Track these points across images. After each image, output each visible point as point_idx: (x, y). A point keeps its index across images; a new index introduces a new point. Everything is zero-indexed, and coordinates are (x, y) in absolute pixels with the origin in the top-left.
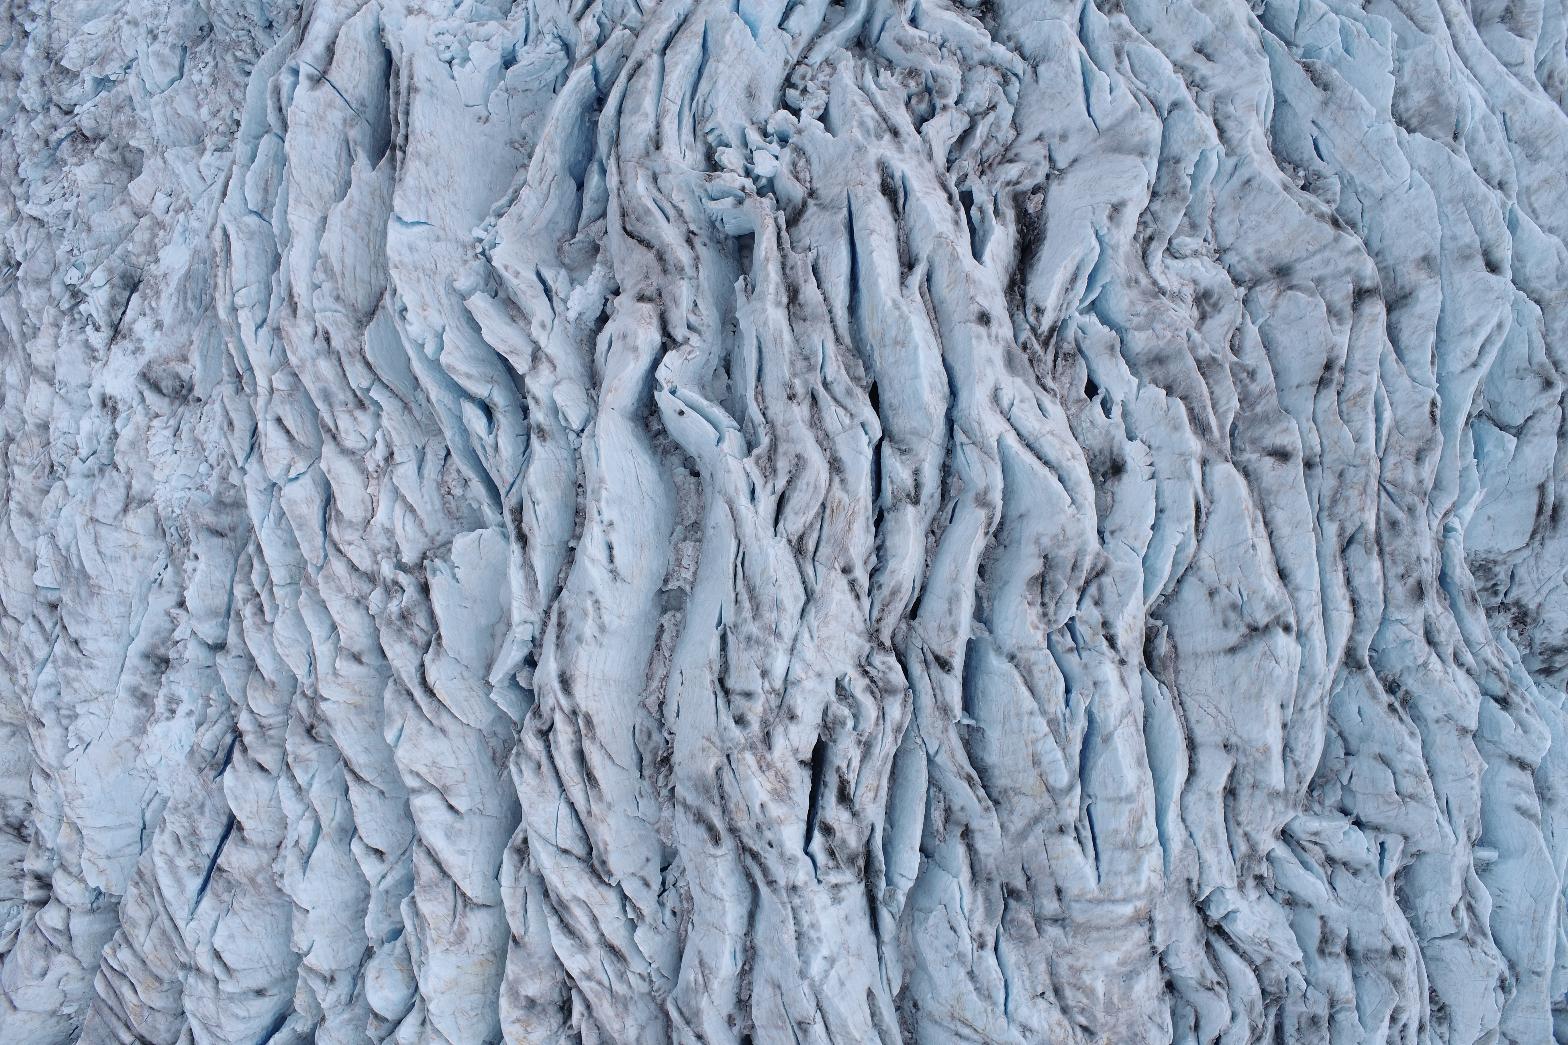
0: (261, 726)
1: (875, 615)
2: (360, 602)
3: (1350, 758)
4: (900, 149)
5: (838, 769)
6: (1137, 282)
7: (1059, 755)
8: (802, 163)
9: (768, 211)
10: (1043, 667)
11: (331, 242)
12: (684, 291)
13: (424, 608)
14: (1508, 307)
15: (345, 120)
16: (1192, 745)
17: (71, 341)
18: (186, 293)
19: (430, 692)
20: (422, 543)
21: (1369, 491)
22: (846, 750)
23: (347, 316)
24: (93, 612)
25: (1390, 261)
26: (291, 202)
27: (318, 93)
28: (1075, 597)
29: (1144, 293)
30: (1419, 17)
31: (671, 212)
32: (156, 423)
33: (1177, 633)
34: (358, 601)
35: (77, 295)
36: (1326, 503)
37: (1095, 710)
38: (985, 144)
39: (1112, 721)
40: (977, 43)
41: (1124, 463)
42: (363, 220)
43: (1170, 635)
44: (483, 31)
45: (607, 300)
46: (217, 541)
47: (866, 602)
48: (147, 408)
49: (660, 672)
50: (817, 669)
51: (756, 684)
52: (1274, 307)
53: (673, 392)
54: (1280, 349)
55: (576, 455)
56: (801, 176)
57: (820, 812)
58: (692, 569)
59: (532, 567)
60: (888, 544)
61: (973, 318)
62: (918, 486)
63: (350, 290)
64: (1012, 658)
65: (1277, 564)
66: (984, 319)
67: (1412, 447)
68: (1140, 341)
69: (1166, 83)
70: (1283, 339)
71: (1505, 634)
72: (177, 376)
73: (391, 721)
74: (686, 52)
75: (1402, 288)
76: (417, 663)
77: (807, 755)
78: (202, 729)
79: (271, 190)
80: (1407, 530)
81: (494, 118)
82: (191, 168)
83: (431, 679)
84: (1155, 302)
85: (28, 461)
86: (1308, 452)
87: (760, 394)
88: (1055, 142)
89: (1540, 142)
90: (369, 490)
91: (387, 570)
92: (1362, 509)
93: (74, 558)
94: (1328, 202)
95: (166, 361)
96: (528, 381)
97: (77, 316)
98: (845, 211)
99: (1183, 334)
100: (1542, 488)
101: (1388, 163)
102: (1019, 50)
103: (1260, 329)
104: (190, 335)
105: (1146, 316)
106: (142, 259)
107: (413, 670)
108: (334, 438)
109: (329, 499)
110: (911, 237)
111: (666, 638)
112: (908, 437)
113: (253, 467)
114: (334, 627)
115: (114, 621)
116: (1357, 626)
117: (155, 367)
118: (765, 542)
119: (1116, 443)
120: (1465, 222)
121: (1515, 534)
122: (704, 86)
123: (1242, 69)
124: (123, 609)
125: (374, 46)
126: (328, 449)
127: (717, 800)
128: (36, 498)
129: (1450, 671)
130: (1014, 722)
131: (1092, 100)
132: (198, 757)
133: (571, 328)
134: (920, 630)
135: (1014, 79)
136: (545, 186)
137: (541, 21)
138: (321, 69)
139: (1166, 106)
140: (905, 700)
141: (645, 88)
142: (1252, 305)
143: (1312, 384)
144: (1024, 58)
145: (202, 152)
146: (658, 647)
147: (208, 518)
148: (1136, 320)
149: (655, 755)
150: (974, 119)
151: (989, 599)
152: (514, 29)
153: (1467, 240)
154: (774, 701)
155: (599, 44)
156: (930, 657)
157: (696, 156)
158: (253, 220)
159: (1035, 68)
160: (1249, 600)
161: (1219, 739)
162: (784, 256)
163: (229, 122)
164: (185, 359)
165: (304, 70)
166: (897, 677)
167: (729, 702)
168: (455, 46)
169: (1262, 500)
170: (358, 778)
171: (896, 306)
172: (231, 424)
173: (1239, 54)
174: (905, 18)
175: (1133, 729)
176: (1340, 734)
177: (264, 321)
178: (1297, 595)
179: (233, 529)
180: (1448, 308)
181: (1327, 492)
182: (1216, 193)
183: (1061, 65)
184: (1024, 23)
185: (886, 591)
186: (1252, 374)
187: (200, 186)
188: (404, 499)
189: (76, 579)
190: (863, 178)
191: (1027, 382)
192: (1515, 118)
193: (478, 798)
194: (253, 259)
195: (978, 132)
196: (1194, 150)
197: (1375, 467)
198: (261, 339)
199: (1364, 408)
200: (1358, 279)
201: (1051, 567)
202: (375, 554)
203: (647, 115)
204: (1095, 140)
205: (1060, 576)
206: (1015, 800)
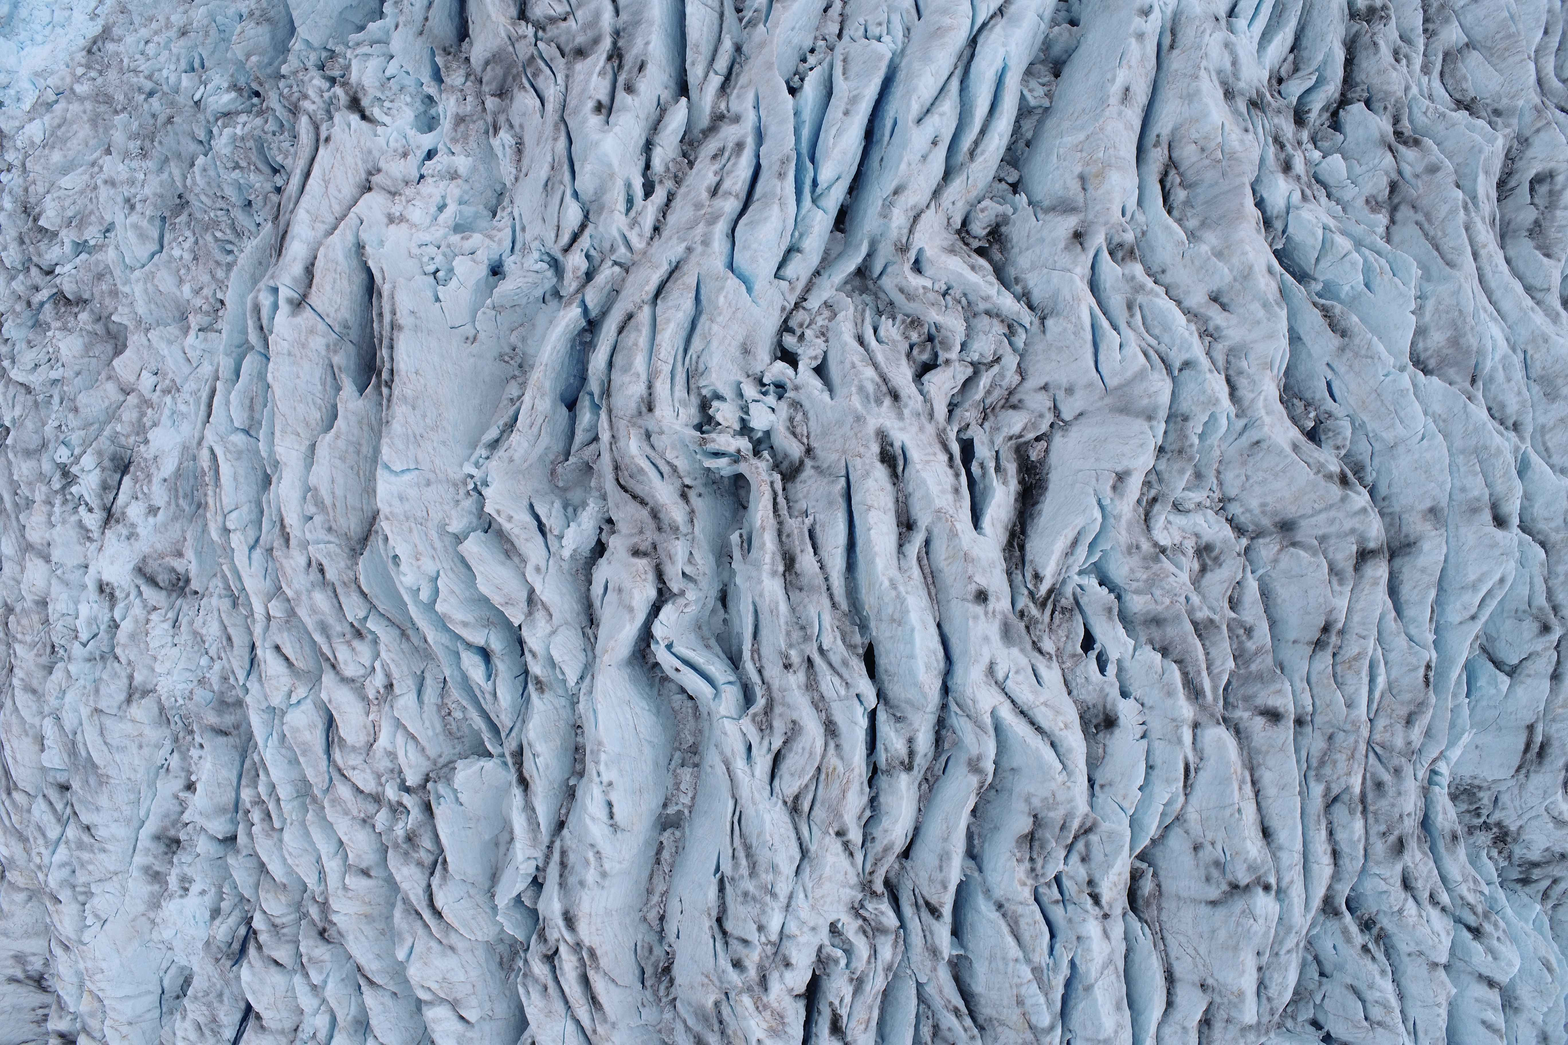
0: (274, 926)
1: (868, 868)
2: (366, 822)
3: (1324, 979)
4: (900, 416)
5: (831, 1004)
6: (1138, 547)
7: (1042, 1000)
8: (799, 417)
9: (765, 476)
10: (1030, 921)
11: (320, 475)
12: (679, 549)
13: (429, 828)
14: (1512, 564)
15: (328, 346)
16: (1170, 978)
17: (64, 522)
18: (177, 491)
19: (438, 914)
20: (425, 766)
21: (1357, 756)
22: (839, 989)
23: (340, 546)
24: (103, 800)
25: (1397, 509)
26: (278, 434)
27: (299, 320)
28: (1063, 854)
29: (1145, 558)
30: (1445, 248)
31: (665, 469)
32: (154, 617)
33: (1162, 873)
34: (364, 821)
35: (68, 476)
36: (1314, 763)
37: (1077, 962)
38: (988, 393)
39: (1093, 974)
40: (983, 294)
41: (1117, 718)
42: (351, 449)
43: (1155, 875)
44: (468, 245)
45: (601, 530)
46: (222, 740)
47: (859, 857)
48: (144, 602)
49: (661, 888)
50: (812, 924)
51: (753, 935)
52: (1276, 561)
53: (669, 647)
54: (1279, 601)
55: (574, 702)
56: (798, 430)
57: (814, 1039)
58: (690, 794)
59: (533, 810)
60: (882, 799)
61: (970, 597)
62: (911, 754)
63: (342, 521)
64: (1000, 906)
65: (1262, 823)
66: (982, 597)
67: (1403, 711)
68: (1137, 604)
69: (1178, 342)
70: (1283, 592)
71: (1484, 853)
72: (173, 570)
73: (402, 940)
74: (678, 308)
75: (1407, 536)
76: (424, 884)
77: (802, 988)
78: (217, 922)
79: (258, 407)
80: (1391, 791)
81: (482, 336)
82: (176, 349)
83: (439, 904)
84: (1156, 567)
85: (28, 639)
86: (1299, 711)
87: (756, 651)
88: (1061, 395)
89: (1560, 381)
90: (371, 717)
91: (391, 793)
92: (1349, 774)
93: (81, 746)
94: (1338, 448)
95: (161, 556)
96: (525, 633)
97: (69, 497)
98: (843, 481)
99: (1182, 599)
100: (1531, 728)
101: (1402, 414)
102: (1025, 297)
103: (1260, 580)
104: (184, 531)
105: (1146, 581)
106: (132, 440)
107: (421, 892)
108: (333, 666)
109: (330, 723)
110: (910, 500)
111: (666, 855)
112: (903, 705)
113: (253, 685)
114: (341, 843)
115: (124, 808)
116: (1336, 876)
117: (150, 562)
118: (761, 806)
119: (1109, 700)
120: (1476, 474)
121: (1501, 765)
122: (697, 344)
123: (1258, 322)
124: (132, 797)
125: (355, 263)
126: (328, 678)
127: (716, 1027)
128: (39, 674)
129: (1424, 914)
130: (1001, 964)
131: (1101, 358)
132: (214, 949)
133: (565, 566)
134: (912, 874)
135: (1020, 330)
136: (535, 429)
137: (528, 236)
138: (301, 292)
139: (1177, 364)
140: (896, 941)
141: (636, 344)
142: (1253, 555)
143: (1309, 643)
144: (1031, 307)
145: (186, 330)
146: (658, 862)
147: (212, 719)
148: (1135, 585)
149: (656, 967)
150: (977, 368)
151: (980, 836)
152: (500, 240)
153: (1476, 493)
154: (770, 950)
155: (589, 276)
156: (921, 901)
157: (691, 413)
158: (239, 439)
159: (1043, 319)
160: (1232, 859)
161: (1196, 979)
162: (780, 523)
163: (212, 300)
164: (180, 554)
165: (284, 293)
166: (890, 919)
167: (727, 943)
168: (439, 258)
169: (1250, 761)
170: (371, 983)
171: (893, 585)
172: (229, 639)
173: (1256, 307)
174: (907, 267)
175: (1113, 977)
176: (1316, 958)
177: (257, 541)
178: (1278, 854)
179: (237, 727)
180: (1452, 560)
181: (1316, 753)
182: (1224, 447)
183: (1070, 322)
184: (1033, 268)
185: (878, 847)
186: (1249, 631)
187: (186, 369)
188: (405, 728)
189: (85, 767)
190: (862, 450)
191: (1022, 650)
192: (1536, 356)
193: (488, 1005)
194: (242, 480)
195: (982, 384)
196: (1203, 411)
197: (1365, 732)
198: (255, 564)
199: (1358, 673)
200: (1362, 539)
201: (1040, 826)
202: (379, 776)
203: (638, 375)
204: (1102, 398)
205: (1048, 835)
206: (999, 1029)
